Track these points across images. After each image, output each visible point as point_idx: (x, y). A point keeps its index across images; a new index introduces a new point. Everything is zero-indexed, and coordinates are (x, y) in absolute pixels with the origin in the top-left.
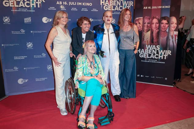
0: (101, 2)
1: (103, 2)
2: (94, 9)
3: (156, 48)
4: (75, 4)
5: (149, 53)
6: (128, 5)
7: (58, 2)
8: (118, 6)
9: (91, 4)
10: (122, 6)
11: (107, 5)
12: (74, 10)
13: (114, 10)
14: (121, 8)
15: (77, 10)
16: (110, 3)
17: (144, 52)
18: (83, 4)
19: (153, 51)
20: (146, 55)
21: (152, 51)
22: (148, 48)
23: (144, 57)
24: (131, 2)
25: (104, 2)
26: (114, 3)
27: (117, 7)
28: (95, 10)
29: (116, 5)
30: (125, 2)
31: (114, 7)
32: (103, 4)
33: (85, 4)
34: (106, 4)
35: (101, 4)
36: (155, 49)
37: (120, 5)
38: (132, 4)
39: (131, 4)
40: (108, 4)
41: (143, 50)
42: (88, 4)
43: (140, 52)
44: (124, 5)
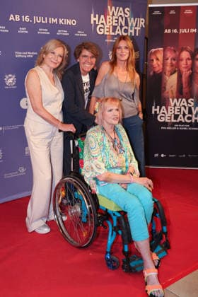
0: (93, 19)
1: (95, 19)
2: (79, 32)
3: (188, 103)
4: (44, 20)
5: (176, 113)
6: (136, 26)
7: (12, 16)
8: (121, 27)
9: (74, 22)
10: (126, 28)
11: (102, 24)
12: (43, 33)
13: (113, 34)
14: (126, 31)
15: (48, 33)
16: (108, 20)
17: (165, 112)
18: (61, 21)
19: (183, 108)
20: (171, 117)
21: (180, 109)
22: (173, 104)
23: (167, 121)
24: (142, 19)
25: (97, 19)
26: (115, 21)
27: (118, 28)
28: (81, 34)
29: (116, 24)
30: (132, 19)
31: (114, 28)
32: (95, 21)
33: (63, 21)
34: (101, 22)
35: (92, 22)
36: (186, 105)
37: (123, 24)
38: (143, 23)
39: (141, 23)
40: (104, 22)
41: (163, 107)
42: (69, 22)
43: (158, 112)
44: (130, 24)
